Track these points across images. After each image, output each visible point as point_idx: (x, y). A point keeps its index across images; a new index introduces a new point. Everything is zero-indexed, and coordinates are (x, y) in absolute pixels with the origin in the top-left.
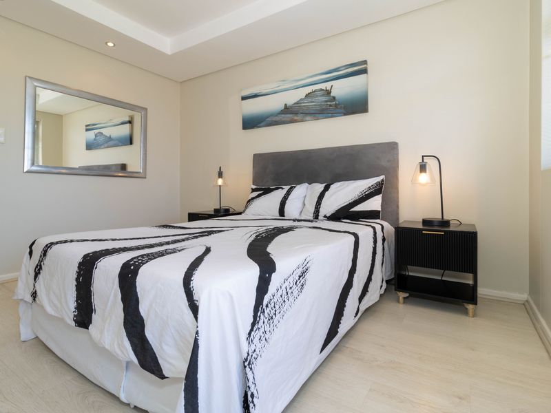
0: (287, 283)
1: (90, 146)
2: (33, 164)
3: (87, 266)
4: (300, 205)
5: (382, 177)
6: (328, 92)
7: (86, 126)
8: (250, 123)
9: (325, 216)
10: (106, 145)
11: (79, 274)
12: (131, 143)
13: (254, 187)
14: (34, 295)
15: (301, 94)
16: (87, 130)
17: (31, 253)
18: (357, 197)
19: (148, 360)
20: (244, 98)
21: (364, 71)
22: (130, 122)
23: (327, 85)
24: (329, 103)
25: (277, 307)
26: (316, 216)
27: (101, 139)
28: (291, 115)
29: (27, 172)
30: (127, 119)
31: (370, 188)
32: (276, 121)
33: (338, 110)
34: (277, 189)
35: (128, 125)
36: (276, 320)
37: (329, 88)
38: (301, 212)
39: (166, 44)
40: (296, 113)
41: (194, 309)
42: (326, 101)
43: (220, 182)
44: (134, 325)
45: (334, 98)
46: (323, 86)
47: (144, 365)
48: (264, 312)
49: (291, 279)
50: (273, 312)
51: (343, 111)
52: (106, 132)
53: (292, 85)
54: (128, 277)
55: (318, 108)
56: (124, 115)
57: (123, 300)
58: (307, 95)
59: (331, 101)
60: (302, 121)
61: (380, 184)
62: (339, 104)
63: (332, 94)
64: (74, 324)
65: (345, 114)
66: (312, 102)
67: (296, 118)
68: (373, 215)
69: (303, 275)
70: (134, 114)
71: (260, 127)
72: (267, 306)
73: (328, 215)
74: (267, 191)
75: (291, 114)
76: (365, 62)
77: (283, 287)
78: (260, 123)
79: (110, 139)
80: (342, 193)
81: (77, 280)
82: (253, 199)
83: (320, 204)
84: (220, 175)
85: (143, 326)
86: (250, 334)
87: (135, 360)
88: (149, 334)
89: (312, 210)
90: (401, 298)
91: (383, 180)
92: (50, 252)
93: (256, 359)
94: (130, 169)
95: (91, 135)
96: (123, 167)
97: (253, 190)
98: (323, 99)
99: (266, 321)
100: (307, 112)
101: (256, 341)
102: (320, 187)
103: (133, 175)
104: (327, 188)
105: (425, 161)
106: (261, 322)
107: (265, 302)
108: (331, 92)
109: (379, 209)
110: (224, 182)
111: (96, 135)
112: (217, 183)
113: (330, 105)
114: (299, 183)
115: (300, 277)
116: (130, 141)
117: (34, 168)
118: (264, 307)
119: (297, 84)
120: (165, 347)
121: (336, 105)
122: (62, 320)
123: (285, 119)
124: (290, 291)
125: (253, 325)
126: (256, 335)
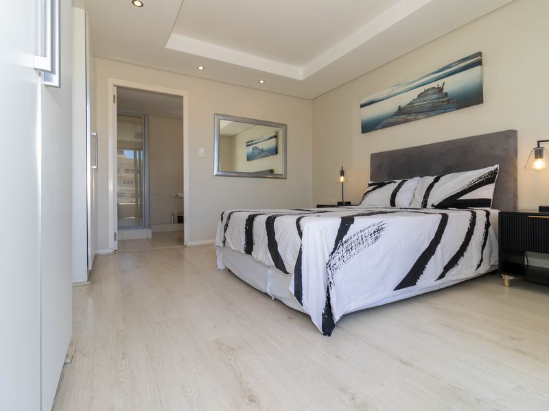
0: (363, 233)
1: (250, 158)
2: (218, 171)
3: (250, 221)
4: (410, 196)
5: (497, 166)
6: (440, 90)
7: (247, 143)
8: (368, 127)
9: (433, 205)
10: (260, 156)
11: (246, 225)
12: (277, 153)
13: (371, 182)
14: (224, 242)
15: (414, 94)
16: (248, 146)
17: (222, 219)
18: (466, 187)
19: (279, 263)
20: (362, 106)
21: (479, 63)
22: (276, 137)
23: (439, 83)
24: (441, 100)
25: (353, 245)
26: (424, 206)
27: (257, 152)
28: (405, 116)
29: (216, 175)
30: (274, 134)
31: (480, 178)
32: (390, 123)
33: (451, 106)
34: (390, 183)
35: (274, 139)
36: (352, 253)
37: (440, 86)
38: (411, 203)
39: (298, 72)
40: (409, 114)
41: (300, 234)
42: (438, 99)
43: (342, 179)
44: (273, 246)
45: (446, 94)
46: (435, 85)
47: (277, 266)
48: (343, 245)
49: (367, 231)
50: (349, 247)
51: (456, 105)
52: (260, 146)
53: (406, 88)
54: (270, 223)
55: (430, 105)
56: (271, 131)
57: (268, 234)
58: (419, 95)
59: (443, 98)
60: (415, 120)
61: (494, 173)
62: (451, 100)
63: (444, 91)
64: (244, 252)
65: (458, 109)
66: (425, 101)
67: (409, 118)
68: (483, 203)
69: (378, 231)
70: (279, 130)
71: (376, 130)
72: (345, 242)
73: (436, 204)
74: (381, 185)
75: (405, 114)
76: (480, 54)
77: (360, 235)
78: (376, 126)
79: (262, 151)
80: (451, 184)
81: (246, 228)
82: (368, 192)
83: (428, 195)
84: (342, 173)
85: (277, 246)
86: (332, 253)
87: (273, 264)
88: (280, 249)
89: (421, 199)
90: (506, 281)
91: (497, 169)
92: (232, 216)
93: (336, 269)
94: (276, 172)
95: (250, 149)
96: (272, 171)
97: (370, 185)
98: (436, 96)
99: (344, 251)
100: (420, 111)
101: (336, 259)
102: (430, 179)
103: (278, 177)
104: (436, 180)
105: (541, 146)
106: (340, 250)
107: (344, 239)
108: (443, 89)
109: (491, 197)
110: (345, 180)
111: (253, 149)
112: (339, 180)
113: (443, 102)
114: (411, 177)
115: (375, 232)
116: (275, 151)
117: (219, 173)
118: (343, 242)
119: (409, 86)
120: (288, 257)
121: (448, 100)
122: (239, 252)
123: (399, 120)
124: (364, 239)
125: (335, 249)
126: (337, 256)
